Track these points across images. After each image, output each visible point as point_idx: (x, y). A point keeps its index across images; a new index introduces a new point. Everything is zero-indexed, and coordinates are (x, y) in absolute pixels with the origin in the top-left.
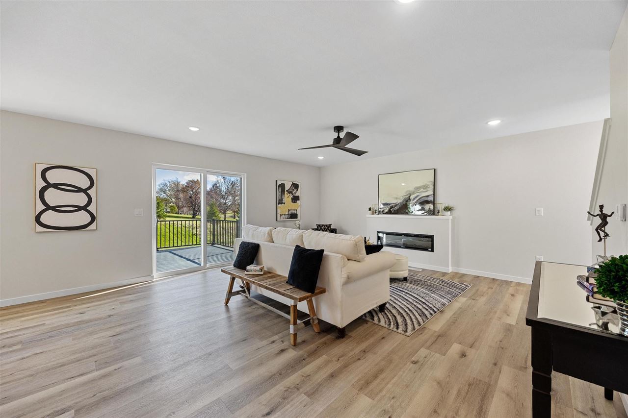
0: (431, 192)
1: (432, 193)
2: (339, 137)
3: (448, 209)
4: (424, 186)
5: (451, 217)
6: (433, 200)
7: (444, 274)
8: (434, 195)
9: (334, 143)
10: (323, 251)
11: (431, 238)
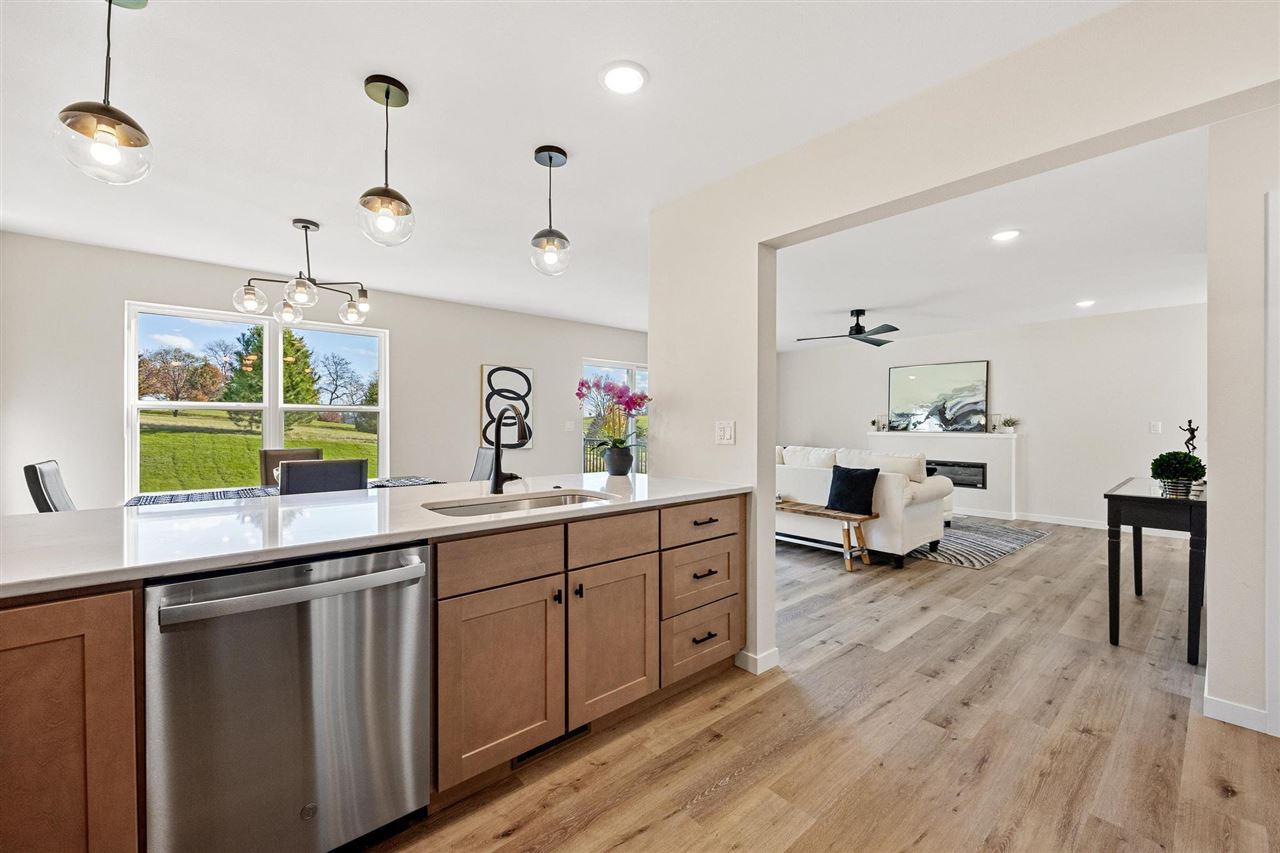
0: (981, 397)
1: (984, 398)
2: (858, 324)
3: (1009, 423)
4: (970, 387)
5: (1015, 436)
6: (984, 409)
7: (1005, 522)
8: (986, 401)
9: (851, 334)
10: (878, 470)
11: (983, 467)
